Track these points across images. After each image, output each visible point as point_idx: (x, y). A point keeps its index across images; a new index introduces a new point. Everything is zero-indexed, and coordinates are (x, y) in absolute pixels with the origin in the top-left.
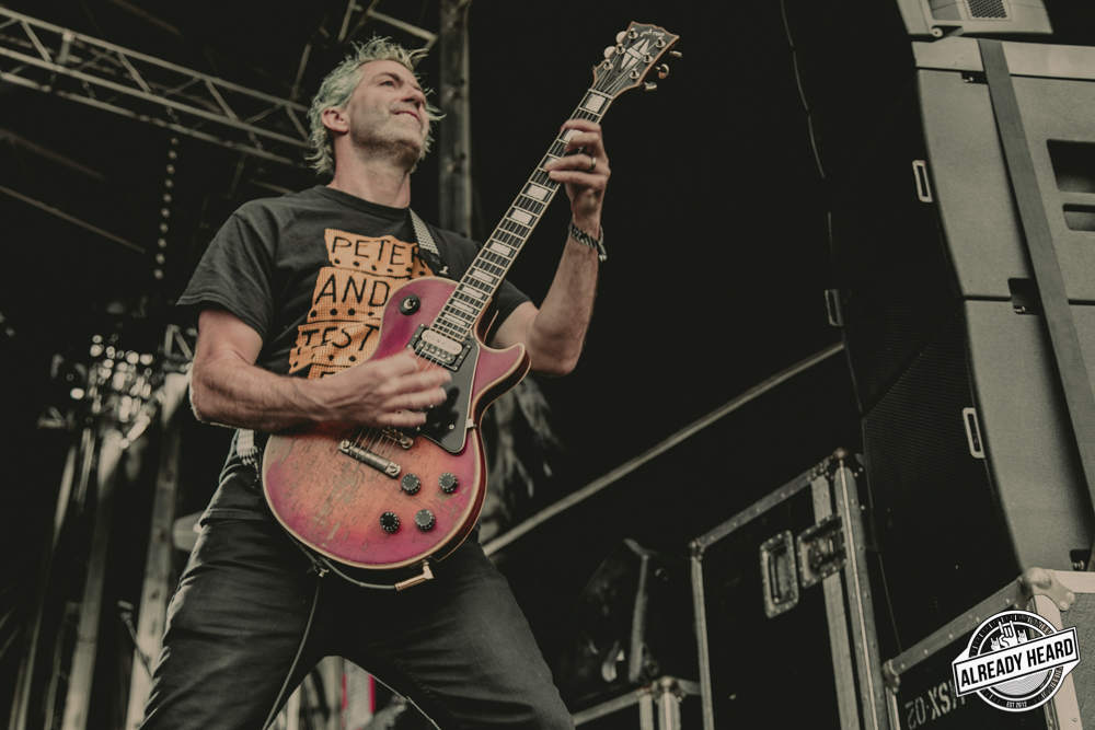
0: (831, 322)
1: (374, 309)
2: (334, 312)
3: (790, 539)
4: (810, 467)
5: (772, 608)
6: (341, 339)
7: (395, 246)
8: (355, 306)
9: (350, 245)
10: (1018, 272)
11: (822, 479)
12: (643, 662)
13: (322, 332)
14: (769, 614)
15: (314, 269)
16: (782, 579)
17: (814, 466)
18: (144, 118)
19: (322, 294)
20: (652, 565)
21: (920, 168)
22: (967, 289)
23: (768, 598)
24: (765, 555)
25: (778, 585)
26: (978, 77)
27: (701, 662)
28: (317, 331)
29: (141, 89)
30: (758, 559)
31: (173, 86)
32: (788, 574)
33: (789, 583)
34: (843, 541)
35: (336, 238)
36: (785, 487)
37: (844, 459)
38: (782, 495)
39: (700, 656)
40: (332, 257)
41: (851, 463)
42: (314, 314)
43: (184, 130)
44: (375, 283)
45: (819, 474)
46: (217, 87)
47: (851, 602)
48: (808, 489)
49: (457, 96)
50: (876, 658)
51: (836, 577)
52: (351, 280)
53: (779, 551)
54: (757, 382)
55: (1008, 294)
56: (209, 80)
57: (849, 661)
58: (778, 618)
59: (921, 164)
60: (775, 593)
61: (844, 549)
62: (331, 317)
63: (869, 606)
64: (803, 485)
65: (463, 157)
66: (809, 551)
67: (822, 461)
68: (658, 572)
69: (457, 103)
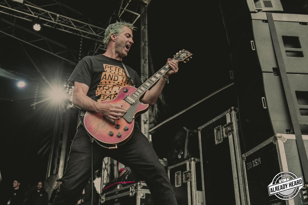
0: (231, 78)
1: (115, 82)
2: (106, 82)
3: (221, 127)
4: (226, 111)
5: (217, 142)
6: (107, 88)
7: (119, 68)
8: (110, 81)
9: (109, 67)
10: (275, 66)
11: (228, 113)
12: (187, 154)
13: (103, 87)
14: (216, 144)
15: (101, 73)
16: (219, 136)
17: (227, 110)
18: (75, 34)
19: (103, 78)
20: (189, 133)
21: (252, 42)
22: (263, 70)
23: (216, 140)
24: (215, 131)
25: (218, 137)
26: (266, 21)
27: (200, 154)
28: (102, 86)
29: (74, 27)
30: (214, 131)
31: (81, 26)
32: (220, 135)
33: (221, 137)
34: (233, 127)
35: (106, 66)
36: (220, 115)
37: (233, 109)
38: (219, 117)
39: (200, 153)
40: (105, 70)
41: (235, 110)
42: (101, 83)
43: (84, 36)
44: (115, 76)
45: (228, 112)
46: (91, 26)
47: (235, 141)
48: (225, 116)
49: (145, 28)
50: (240, 153)
51: (231, 135)
52: (110, 75)
53: (218, 130)
54: (213, 92)
55: (272, 71)
56: (89, 25)
57: (234, 154)
58: (218, 145)
59: (253, 41)
60: (217, 139)
61: (233, 129)
62: (105, 83)
63: (239, 142)
64: (224, 115)
65: (146, 42)
66: (225, 130)
67: (228, 109)
68: (191, 134)
69: (145, 29)
